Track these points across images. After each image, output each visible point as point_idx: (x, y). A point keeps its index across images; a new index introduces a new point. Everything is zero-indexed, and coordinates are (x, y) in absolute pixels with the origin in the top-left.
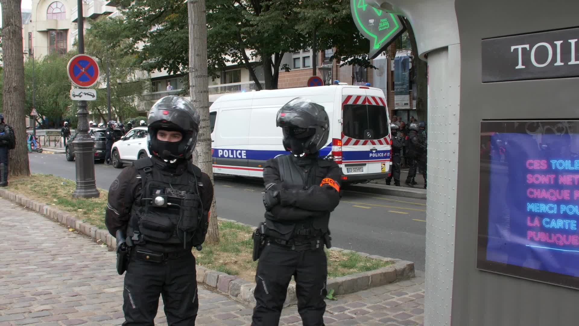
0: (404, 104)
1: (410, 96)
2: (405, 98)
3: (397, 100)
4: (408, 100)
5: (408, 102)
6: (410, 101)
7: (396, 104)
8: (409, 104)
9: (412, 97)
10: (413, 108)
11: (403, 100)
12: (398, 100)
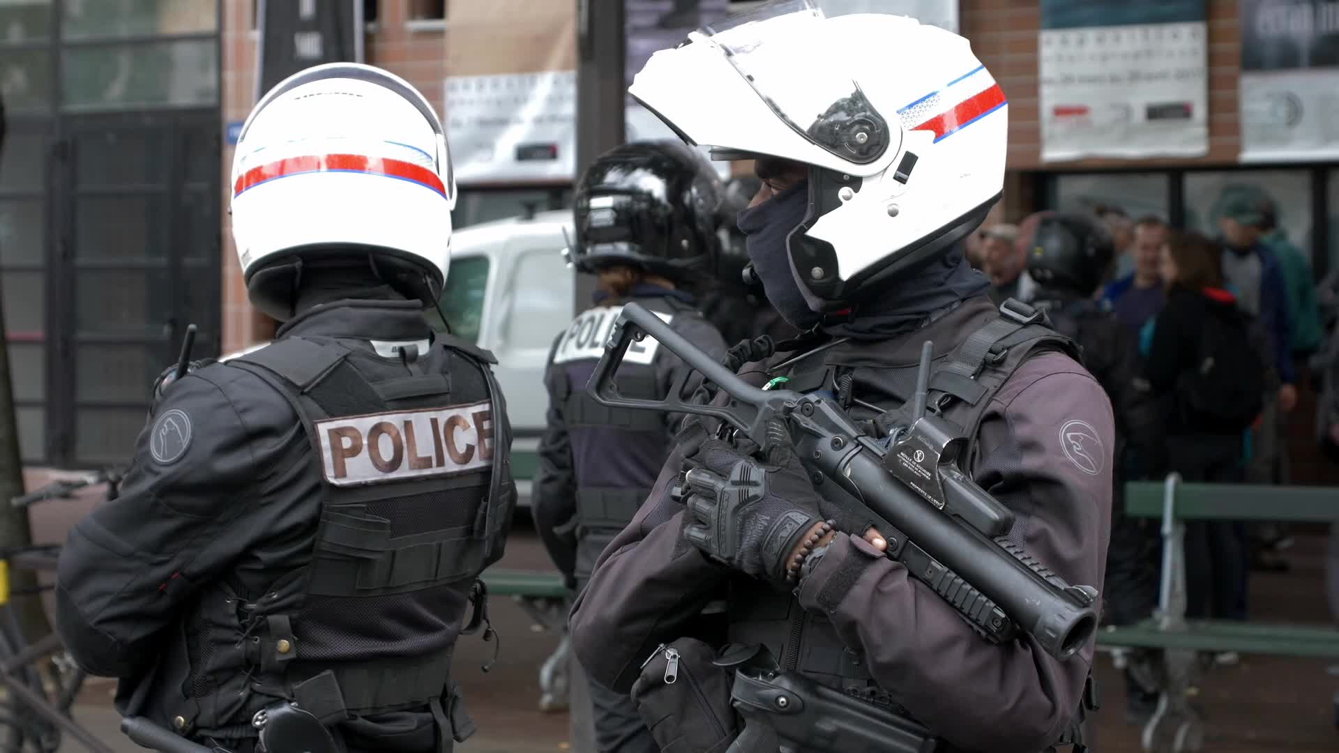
0: (1139, 115)
1: (1211, 38)
2: (1149, 53)
3: (1067, 80)
4: (1182, 75)
5: (1195, 93)
6: (1215, 83)
7: (1061, 112)
8: (1200, 112)
9: (1230, 47)
10: (1238, 148)
11: (1135, 77)
12: (1077, 70)
